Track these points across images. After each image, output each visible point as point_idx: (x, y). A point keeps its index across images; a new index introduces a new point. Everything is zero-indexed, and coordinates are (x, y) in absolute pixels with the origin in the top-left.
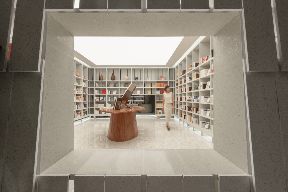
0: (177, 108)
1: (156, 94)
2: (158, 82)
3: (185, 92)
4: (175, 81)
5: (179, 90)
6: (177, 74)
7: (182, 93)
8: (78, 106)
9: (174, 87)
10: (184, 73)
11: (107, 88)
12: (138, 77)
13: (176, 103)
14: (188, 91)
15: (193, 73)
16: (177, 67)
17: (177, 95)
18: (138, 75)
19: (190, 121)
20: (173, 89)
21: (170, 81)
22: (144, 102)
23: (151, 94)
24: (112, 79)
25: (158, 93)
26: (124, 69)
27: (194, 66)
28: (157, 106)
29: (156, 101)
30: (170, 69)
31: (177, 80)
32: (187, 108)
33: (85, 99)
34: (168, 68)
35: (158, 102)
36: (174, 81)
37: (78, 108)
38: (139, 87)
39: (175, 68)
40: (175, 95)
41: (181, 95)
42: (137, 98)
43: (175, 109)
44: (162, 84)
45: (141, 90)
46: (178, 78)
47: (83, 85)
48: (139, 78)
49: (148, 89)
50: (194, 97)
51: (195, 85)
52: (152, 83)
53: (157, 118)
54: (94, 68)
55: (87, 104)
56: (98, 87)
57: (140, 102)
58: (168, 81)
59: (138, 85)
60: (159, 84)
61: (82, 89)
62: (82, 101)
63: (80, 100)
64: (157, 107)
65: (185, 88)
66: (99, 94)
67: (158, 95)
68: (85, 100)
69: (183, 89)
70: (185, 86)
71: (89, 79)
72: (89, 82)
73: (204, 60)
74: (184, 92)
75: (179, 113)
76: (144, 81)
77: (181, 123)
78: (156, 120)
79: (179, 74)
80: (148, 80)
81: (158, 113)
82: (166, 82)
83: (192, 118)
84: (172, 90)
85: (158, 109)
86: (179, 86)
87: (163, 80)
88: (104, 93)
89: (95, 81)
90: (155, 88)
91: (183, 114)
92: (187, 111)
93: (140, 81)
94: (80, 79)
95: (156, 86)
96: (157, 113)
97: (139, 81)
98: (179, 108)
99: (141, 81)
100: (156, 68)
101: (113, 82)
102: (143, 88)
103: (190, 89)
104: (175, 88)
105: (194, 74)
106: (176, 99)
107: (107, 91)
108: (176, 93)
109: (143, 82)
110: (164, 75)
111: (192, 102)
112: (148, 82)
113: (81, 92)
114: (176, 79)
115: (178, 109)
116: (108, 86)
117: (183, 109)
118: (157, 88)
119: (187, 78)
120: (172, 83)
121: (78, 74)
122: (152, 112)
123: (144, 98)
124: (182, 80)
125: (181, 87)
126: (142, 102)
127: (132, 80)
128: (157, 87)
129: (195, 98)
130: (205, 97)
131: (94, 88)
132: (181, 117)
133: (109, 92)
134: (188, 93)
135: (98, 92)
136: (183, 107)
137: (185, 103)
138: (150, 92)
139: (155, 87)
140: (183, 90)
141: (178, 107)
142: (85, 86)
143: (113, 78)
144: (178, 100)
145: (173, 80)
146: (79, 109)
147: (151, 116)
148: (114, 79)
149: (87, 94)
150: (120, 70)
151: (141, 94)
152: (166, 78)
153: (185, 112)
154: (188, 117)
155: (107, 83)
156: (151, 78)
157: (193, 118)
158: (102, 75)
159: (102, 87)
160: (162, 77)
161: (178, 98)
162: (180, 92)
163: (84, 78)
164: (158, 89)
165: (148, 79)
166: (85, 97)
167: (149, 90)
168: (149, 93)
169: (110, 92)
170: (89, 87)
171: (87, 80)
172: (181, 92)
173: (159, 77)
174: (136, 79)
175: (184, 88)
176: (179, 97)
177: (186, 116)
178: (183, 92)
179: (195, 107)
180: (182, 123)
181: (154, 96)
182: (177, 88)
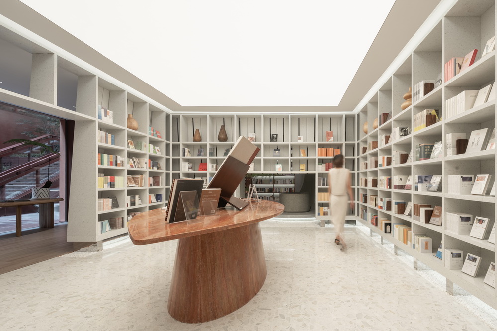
0: (365, 204)
1: (316, 172)
2: (320, 146)
3: (389, 167)
4: (358, 144)
5: (368, 162)
6: (365, 127)
7: (378, 169)
8: (133, 198)
9: (356, 157)
10: (385, 121)
11: (208, 157)
12: (277, 135)
13: (361, 192)
14: (396, 163)
15: (415, 114)
16: (365, 111)
17: (365, 174)
18: (277, 129)
19: (405, 241)
20: (354, 160)
21: (347, 142)
22: (293, 189)
23: (306, 172)
24: (220, 139)
25: (320, 169)
26: (247, 118)
27: (418, 93)
28: (319, 198)
29: (317, 187)
30: (347, 117)
31: (365, 142)
32: (394, 207)
33: (156, 183)
34: (344, 113)
35: (320, 190)
36: (356, 142)
37: (133, 204)
38: (280, 156)
39: (358, 115)
40: (358, 174)
41: (375, 173)
42: (280, 180)
43: (358, 204)
44: (331, 150)
45: (284, 162)
46: (368, 135)
47: (148, 150)
48: (280, 137)
49: (300, 161)
50: (419, 178)
51: (421, 147)
52: (307, 148)
53: (319, 224)
54: (181, 113)
55: (163, 193)
56: (188, 156)
57: (286, 189)
58: (344, 142)
59: (277, 152)
60: (324, 149)
61: (146, 159)
62: (148, 188)
63: (141, 183)
64: (318, 200)
65: (386, 157)
66: (191, 171)
67: (320, 175)
68: (158, 185)
69: (381, 159)
70: (388, 151)
71: (167, 138)
72: (167, 145)
73: (460, 67)
74: (385, 167)
75: (369, 215)
76: (289, 143)
77: (374, 238)
78: (317, 229)
79: (371, 126)
80: (300, 142)
81: (321, 213)
82: (339, 146)
83: (413, 234)
84: (352, 164)
85: (321, 205)
86: (370, 154)
87: (331, 141)
88: (203, 170)
89: (181, 142)
90: (315, 160)
91: (382, 221)
92: (393, 212)
93: (282, 143)
94: (142, 137)
95: (316, 155)
96: (319, 214)
97: (280, 142)
98: (370, 204)
99: (285, 143)
100: (317, 113)
101: (224, 145)
102: (288, 160)
103: (404, 158)
104: (358, 159)
105: (419, 115)
106: (362, 182)
107: (209, 165)
108: (362, 169)
109: (287, 146)
110: (334, 129)
111: (412, 192)
112: (299, 146)
113: (144, 165)
114: (362, 138)
115: (366, 207)
116: (211, 154)
117: (381, 208)
118: (318, 159)
119: (396, 131)
120: (352, 148)
121: (135, 124)
122: (309, 211)
123: (295, 179)
124: (379, 137)
125: (375, 154)
126: (290, 189)
127: (264, 141)
128: (318, 156)
129: (422, 182)
130: (464, 179)
131: (179, 159)
132: (376, 225)
133: (213, 167)
134: (396, 169)
135: (190, 166)
136: (380, 203)
137: (388, 195)
138: (303, 167)
139: (313, 157)
140: (380, 161)
141: (366, 201)
142: (158, 154)
143: (223, 137)
144: (366, 185)
145: (354, 140)
146: (137, 206)
147: (306, 220)
148: (225, 139)
149: (163, 170)
150: (239, 119)
151: (283, 170)
152: (338, 136)
153: (389, 217)
154: (397, 229)
155: (210, 148)
156: (305, 137)
157: (416, 234)
158: (198, 130)
159: (199, 155)
160: (329, 134)
161: (366, 181)
162: (371, 168)
163: (153, 135)
164: (321, 161)
165: (300, 139)
166: (159, 177)
167: (302, 163)
168: (302, 170)
169: (215, 167)
170: (168, 157)
171: (163, 139)
172: (376, 166)
173: (324, 134)
174: (273, 138)
175: (383, 158)
176: (370, 179)
177: (390, 224)
178: (381, 165)
179: (422, 206)
180: (377, 238)
181: (313, 176)
182: (365, 158)
